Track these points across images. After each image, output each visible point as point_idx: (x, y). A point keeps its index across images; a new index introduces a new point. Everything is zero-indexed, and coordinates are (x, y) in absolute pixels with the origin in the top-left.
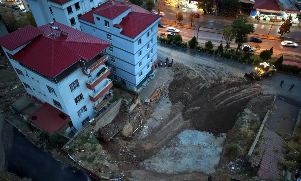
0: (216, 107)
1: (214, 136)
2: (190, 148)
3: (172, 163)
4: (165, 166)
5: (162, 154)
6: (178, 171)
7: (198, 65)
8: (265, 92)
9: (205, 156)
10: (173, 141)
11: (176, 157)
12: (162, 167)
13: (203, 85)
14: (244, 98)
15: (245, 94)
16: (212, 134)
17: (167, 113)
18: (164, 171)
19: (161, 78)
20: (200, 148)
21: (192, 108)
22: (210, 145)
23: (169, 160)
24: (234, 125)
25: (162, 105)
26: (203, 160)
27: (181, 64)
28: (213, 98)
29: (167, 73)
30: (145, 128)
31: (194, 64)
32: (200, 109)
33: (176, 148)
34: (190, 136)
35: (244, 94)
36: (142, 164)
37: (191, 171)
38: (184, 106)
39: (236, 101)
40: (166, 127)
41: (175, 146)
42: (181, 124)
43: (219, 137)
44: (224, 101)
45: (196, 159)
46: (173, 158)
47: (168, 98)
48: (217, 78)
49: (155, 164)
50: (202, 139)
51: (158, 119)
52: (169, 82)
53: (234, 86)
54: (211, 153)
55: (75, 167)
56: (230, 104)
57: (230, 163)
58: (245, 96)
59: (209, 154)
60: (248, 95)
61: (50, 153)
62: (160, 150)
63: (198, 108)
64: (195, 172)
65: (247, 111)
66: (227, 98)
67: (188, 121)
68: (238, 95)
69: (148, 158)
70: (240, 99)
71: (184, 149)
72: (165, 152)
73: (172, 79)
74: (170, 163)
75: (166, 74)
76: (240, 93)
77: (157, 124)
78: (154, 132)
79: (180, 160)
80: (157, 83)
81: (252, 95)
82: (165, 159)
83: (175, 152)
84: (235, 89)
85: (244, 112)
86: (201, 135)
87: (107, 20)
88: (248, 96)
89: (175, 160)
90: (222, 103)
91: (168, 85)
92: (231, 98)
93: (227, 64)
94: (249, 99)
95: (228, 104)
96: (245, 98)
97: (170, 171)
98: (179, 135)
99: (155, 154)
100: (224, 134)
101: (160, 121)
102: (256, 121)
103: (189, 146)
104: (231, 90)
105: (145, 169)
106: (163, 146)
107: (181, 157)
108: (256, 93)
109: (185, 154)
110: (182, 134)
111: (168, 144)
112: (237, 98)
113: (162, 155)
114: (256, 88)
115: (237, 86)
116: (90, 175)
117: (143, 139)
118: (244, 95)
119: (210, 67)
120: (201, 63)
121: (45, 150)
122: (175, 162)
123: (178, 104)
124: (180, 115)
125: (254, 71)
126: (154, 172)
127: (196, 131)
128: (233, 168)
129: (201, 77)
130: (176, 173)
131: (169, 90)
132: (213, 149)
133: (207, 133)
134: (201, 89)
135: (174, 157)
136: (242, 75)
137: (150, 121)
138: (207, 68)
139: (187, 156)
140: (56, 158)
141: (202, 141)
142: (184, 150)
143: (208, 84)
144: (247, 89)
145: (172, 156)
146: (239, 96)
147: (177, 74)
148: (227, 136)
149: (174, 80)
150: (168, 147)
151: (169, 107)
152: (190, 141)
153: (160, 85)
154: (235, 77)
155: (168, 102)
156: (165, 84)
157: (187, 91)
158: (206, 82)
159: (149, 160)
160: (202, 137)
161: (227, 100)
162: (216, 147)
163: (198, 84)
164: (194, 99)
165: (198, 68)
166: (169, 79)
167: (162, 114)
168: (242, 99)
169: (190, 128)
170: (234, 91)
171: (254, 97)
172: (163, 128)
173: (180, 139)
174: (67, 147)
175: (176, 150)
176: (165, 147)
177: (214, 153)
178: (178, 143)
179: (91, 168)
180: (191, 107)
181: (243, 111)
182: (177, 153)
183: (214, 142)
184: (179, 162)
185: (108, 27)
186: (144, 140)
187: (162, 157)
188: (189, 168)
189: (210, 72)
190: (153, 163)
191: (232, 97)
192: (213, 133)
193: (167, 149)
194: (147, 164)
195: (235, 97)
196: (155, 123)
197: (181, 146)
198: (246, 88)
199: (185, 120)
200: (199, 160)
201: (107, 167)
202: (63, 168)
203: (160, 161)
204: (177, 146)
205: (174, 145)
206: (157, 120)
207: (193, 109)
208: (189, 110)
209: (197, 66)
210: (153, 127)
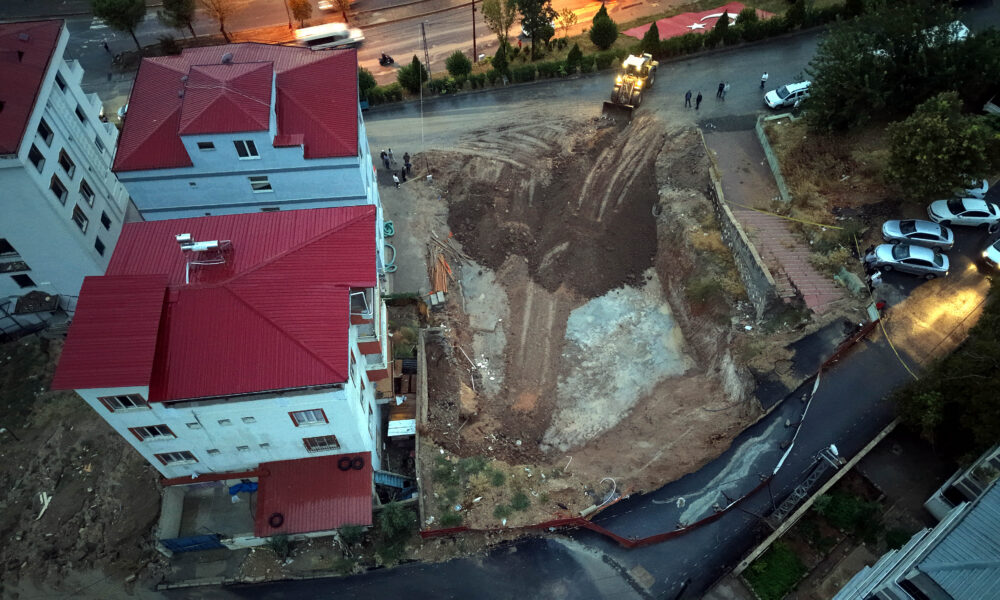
0: (599, 220)
1: (635, 290)
2: (610, 345)
3: (603, 401)
4: (596, 417)
5: (568, 397)
6: (626, 408)
7: (474, 133)
8: (670, 129)
9: (652, 342)
10: (566, 355)
11: (600, 382)
12: (589, 424)
13: (532, 182)
14: (640, 167)
15: (636, 155)
16: (627, 287)
17: (499, 300)
18: (601, 429)
19: (410, 219)
20: (630, 332)
21: (549, 255)
22: (643, 313)
23: (591, 399)
24: (656, 241)
25: (474, 289)
26: (654, 352)
27: (431, 154)
28: (580, 203)
29: (415, 199)
30: (483, 367)
31: (461, 135)
32: (571, 244)
33: (584, 364)
34: (590, 319)
35: (632, 158)
36: (547, 447)
37: (650, 392)
38: (526, 260)
39: (630, 182)
40: (525, 333)
41: (579, 362)
42: (551, 307)
43: (645, 284)
44: (606, 197)
45: (639, 360)
46: (595, 390)
47: (473, 263)
48: (547, 148)
49: (572, 428)
50: (619, 310)
51: (492, 327)
52: (443, 219)
53: (602, 150)
54: (657, 328)
55: (504, 542)
56: (623, 196)
57: (731, 322)
58: (639, 161)
59: (654, 333)
60: (643, 155)
61: (410, 561)
62: (556, 393)
63: (564, 246)
64: (659, 386)
65: (667, 193)
66: (607, 185)
67: (562, 289)
68: (622, 166)
69: (546, 426)
70: (632, 173)
71: (601, 356)
72: (569, 389)
73: (441, 206)
74: (599, 405)
75: (414, 202)
76: (624, 160)
77: (501, 339)
78: (508, 362)
79: (612, 385)
80: (413, 240)
81: (650, 149)
82: (582, 404)
83: (589, 372)
84: (607, 154)
85: (662, 200)
86: (610, 303)
87: (244, 137)
88: (646, 158)
89: (604, 391)
90: (604, 204)
91: (446, 229)
92: (613, 182)
93: (539, 97)
94: (652, 163)
95: (620, 200)
96: (642, 164)
97: (613, 420)
98: (568, 332)
99: (555, 407)
100: (649, 272)
101: (500, 328)
102: (703, 207)
103: (604, 343)
104: (603, 162)
105: (561, 452)
106: (554, 379)
107: (609, 378)
108: (654, 142)
109: (611, 364)
110: (571, 324)
111: (562, 369)
112: (627, 175)
113: (570, 400)
114: (646, 129)
115: (609, 145)
116: (552, 529)
117: (501, 393)
118: (635, 159)
119: (508, 127)
120: (477, 125)
121: (389, 566)
122: (606, 394)
123: (511, 263)
124: (531, 287)
125: (617, 89)
126: (583, 445)
127: (592, 301)
128: (748, 328)
129: (511, 166)
130: (626, 415)
131: (459, 239)
132: (653, 317)
133: (617, 290)
134: (534, 195)
135: (594, 385)
136: (596, 111)
137: (478, 343)
138: (503, 133)
139: (619, 367)
140: (436, 559)
141: (621, 315)
142: (604, 358)
143: (541, 175)
144: (630, 141)
145: (590, 388)
146: (626, 167)
147: (445, 188)
148: (659, 273)
149: (451, 209)
150: (567, 373)
151: (494, 282)
152: (598, 330)
153: (428, 239)
154: (583, 126)
155: (480, 273)
156: (437, 230)
157: (507, 218)
158: (532, 170)
159: (552, 430)
160: (615, 304)
161: (609, 190)
162: (656, 309)
163: (517, 185)
164: (538, 229)
165: (482, 144)
166: (434, 210)
167: (491, 308)
168: (638, 170)
169: (577, 302)
170: (610, 161)
171: (657, 151)
172: (523, 341)
173: (576, 341)
174: (429, 522)
175: (588, 368)
176: (560, 377)
177: (662, 324)
178: (580, 350)
179: (541, 516)
180: (542, 253)
181: (659, 197)
182: (594, 375)
183: (643, 301)
184: (615, 389)
185: (251, 157)
186: (505, 393)
187: (572, 402)
188: (642, 388)
189: (521, 141)
190: (566, 429)
191: (615, 177)
192: (628, 283)
193: (569, 379)
194: (556, 441)
195: (622, 174)
196: (495, 342)
197: (591, 354)
198: (628, 139)
199: (552, 289)
200: (646, 359)
201: (568, 489)
202: (480, 564)
203: (576, 415)
204: (583, 360)
205: (575, 360)
206: (492, 332)
207: (554, 255)
208: (546, 262)
209: (474, 137)
210: (500, 352)
